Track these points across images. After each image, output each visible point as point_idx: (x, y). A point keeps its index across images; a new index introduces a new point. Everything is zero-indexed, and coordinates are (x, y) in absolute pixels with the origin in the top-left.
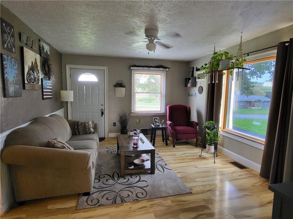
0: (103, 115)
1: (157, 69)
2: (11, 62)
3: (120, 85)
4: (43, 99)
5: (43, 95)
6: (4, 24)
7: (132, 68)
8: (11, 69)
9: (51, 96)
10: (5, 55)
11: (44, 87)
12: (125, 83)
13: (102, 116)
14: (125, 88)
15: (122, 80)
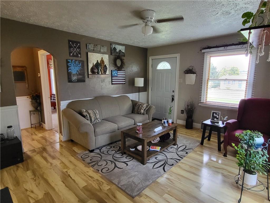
0: (174, 101)
1: (239, 46)
2: (75, 63)
3: (190, 71)
4: (112, 84)
5: (112, 81)
6: (71, 43)
7: (203, 51)
8: (75, 66)
9: (125, 82)
10: (69, 60)
11: (112, 76)
12: (196, 69)
13: (172, 102)
14: (195, 75)
15: (193, 66)
